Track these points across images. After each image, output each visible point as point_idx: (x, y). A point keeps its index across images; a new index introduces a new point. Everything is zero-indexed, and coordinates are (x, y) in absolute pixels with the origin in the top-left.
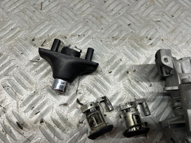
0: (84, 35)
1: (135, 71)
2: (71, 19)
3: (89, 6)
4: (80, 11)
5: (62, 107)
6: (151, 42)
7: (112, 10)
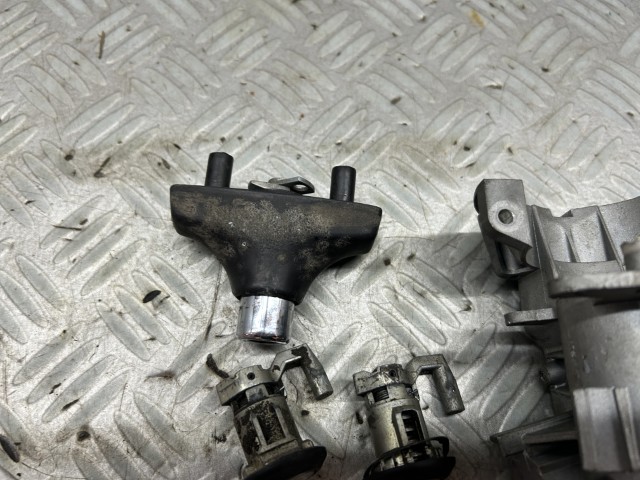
0: (240, 138)
1: (411, 257)
2: (197, 85)
3: (259, 40)
4: (227, 59)
5: (157, 384)
6: (470, 157)
7: (339, 54)
